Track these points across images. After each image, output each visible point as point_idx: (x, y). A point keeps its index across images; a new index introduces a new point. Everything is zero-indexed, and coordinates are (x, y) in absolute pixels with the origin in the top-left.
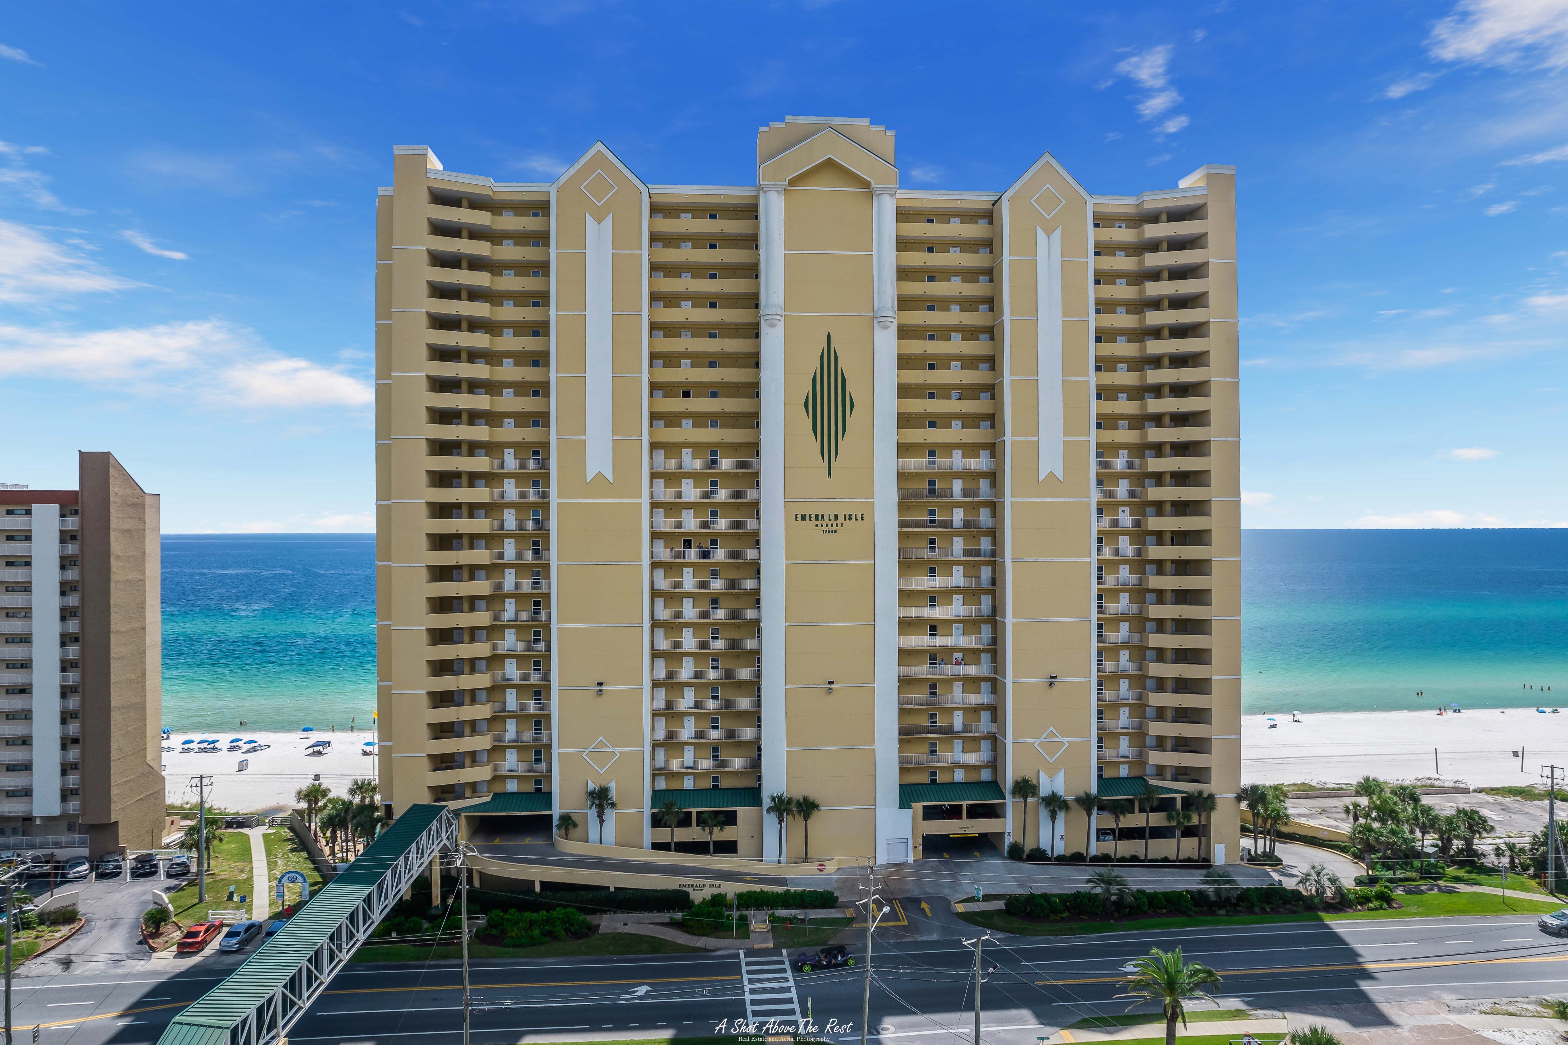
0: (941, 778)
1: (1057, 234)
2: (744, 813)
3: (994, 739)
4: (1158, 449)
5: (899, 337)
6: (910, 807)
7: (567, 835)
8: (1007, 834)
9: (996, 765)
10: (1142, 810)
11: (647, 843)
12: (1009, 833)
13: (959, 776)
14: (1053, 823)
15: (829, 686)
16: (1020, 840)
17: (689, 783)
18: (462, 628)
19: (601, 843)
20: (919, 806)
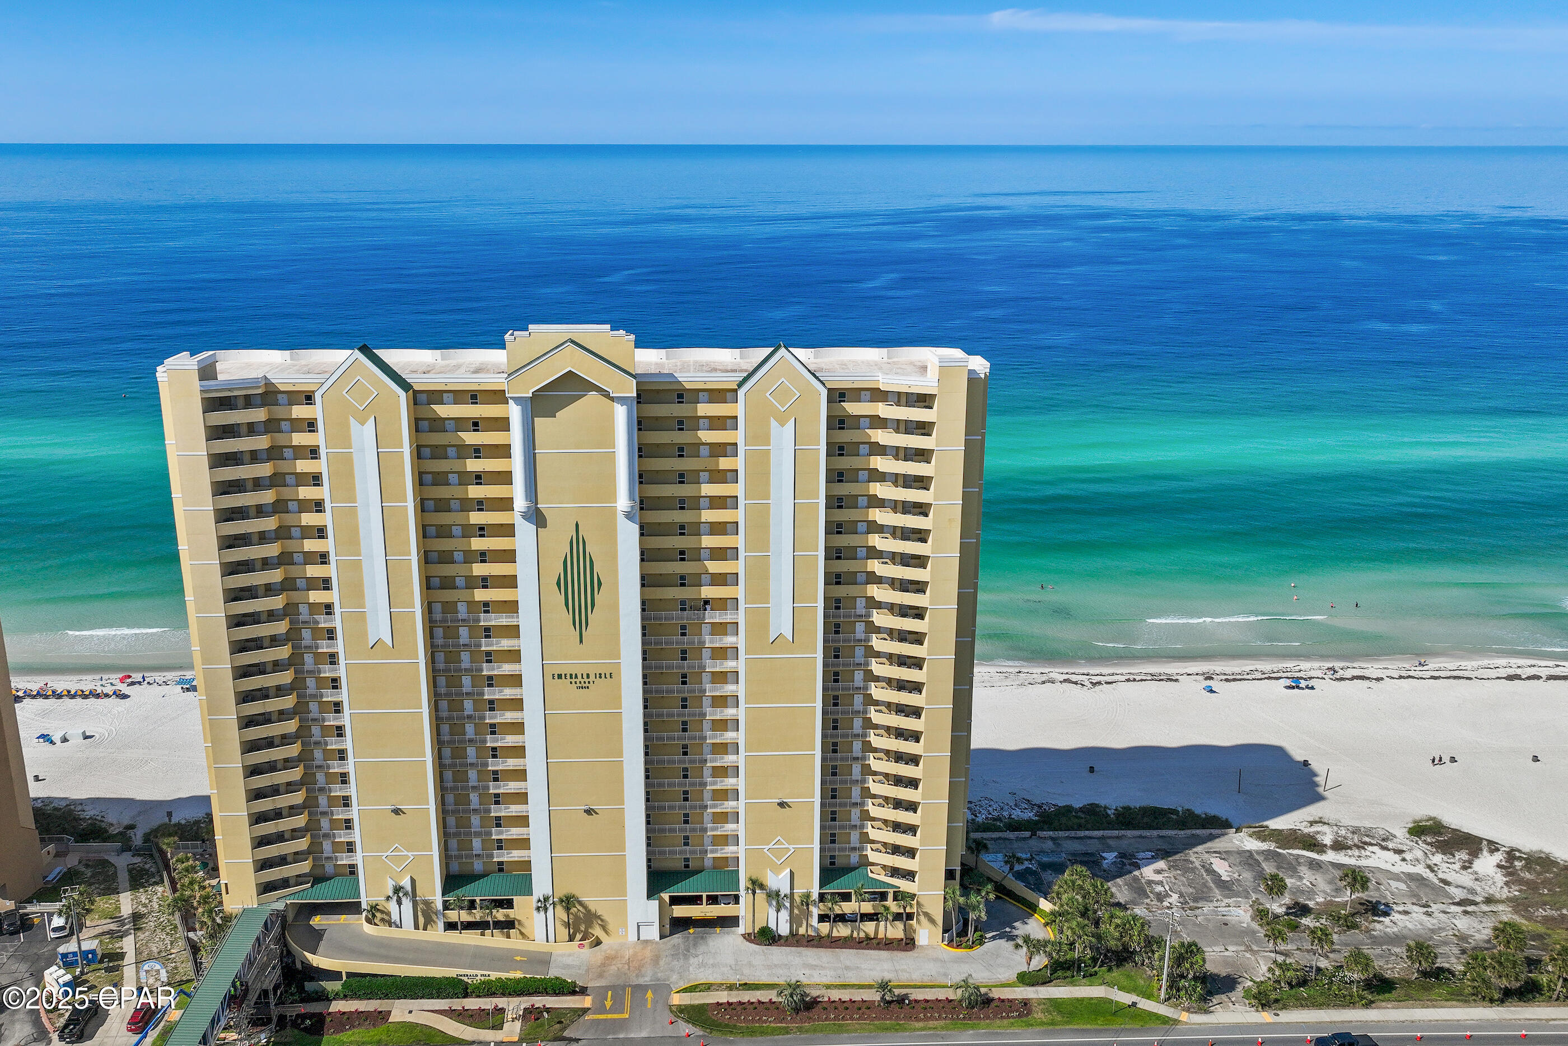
2: (519, 900)
7: (373, 918)
11: (440, 923)
17: (478, 867)
19: (401, 926)
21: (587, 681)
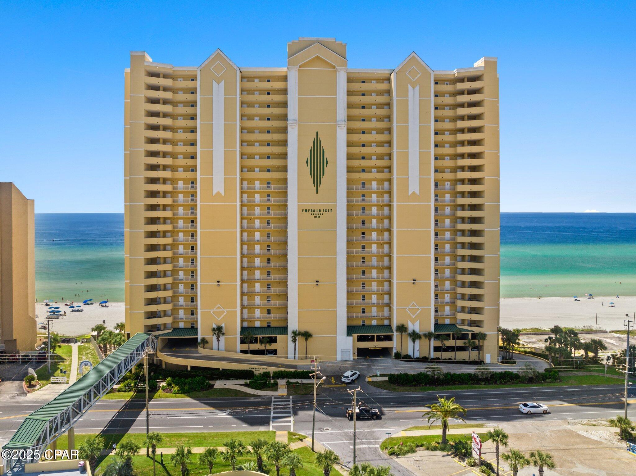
0: (367, 323)
1: (417, 88)
2: (280, 337)
3: (390, 307)
4: (463, 181)
5: (348, 133)
6: (352, 336)
7: (204, 346)
8: (394, 348)
9: (389, 318)
10: (454, 339)
11: (239, 350)
12: (395, 348)
13: (374, 322)
14: (414, 343)
15: (316, 283)
16: (399, 351)
17: (258, 324)
18: (160, 258)
19: (218, 350)
20: (356, 336)
21: (319, 213)
